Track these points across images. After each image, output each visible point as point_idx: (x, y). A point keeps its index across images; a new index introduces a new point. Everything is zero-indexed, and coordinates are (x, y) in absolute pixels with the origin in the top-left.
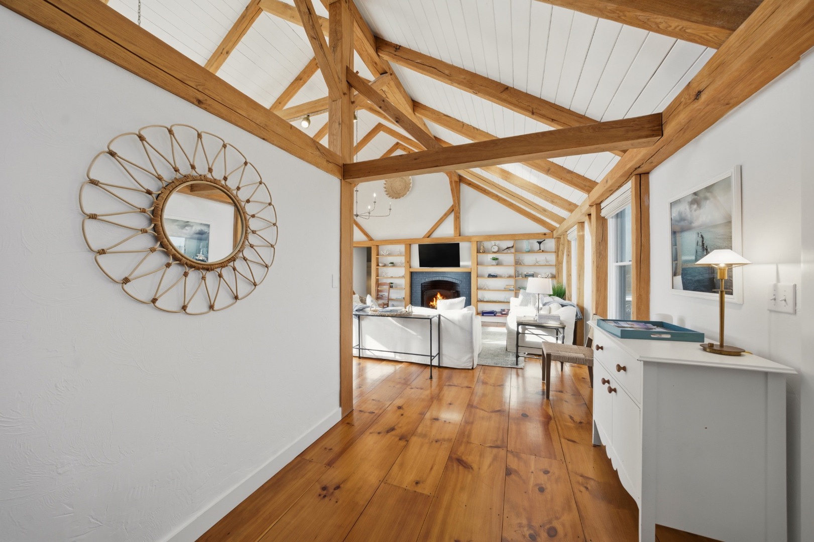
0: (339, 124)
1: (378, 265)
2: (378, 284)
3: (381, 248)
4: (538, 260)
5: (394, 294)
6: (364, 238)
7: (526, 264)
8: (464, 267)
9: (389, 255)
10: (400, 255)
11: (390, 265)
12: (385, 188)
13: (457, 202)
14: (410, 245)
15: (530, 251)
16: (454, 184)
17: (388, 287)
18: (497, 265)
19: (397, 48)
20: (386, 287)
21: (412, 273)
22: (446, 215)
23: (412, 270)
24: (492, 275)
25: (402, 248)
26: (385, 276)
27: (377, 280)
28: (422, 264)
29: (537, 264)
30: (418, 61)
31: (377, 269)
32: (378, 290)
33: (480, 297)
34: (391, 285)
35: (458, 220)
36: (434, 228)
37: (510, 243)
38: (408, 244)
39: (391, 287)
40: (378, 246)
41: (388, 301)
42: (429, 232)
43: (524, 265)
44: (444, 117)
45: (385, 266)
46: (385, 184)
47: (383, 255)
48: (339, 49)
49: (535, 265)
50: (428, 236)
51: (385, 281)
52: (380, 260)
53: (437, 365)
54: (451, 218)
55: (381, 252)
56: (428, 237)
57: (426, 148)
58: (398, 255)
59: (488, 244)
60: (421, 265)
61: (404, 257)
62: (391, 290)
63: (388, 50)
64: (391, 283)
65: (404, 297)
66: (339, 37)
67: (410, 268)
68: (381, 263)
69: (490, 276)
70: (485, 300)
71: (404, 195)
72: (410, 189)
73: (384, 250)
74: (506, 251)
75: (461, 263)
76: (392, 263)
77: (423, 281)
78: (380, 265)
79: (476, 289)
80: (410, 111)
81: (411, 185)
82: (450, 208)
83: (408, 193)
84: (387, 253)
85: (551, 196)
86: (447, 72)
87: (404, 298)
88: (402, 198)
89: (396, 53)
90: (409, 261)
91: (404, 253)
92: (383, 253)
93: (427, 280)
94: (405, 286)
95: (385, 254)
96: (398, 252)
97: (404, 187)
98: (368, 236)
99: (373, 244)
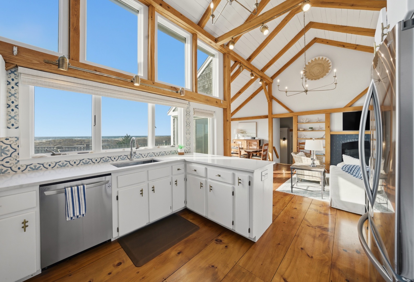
1: (299, 130)
2: (299, 143)
3: (300, 117)
6: (284, 110)
9: (309, 122)
10: (319, 122)
11: (309, 130)
14: (333, 113)
21: (332, 136)
26: (305, 138)
27: (297, 141)
31: (297, 133)
36: (357, 99)
38: (328, 113)
40: (298, 116)
42: (350, 102)
45: (305, 130)
51: (304, 141)
52: (300, 127)
55: (301, 120)
56: (350, 107)
58: (317, 122)
61: (324, 124)
65: (324, 153)
68: (301, 129)
71: (323, 76)
72: (330, 71)
73: (304, 118)
76: (312, 128)
77: (345, 142)
81: (331, 67)
84: (307, 121)
87: (324, 155)
88: (321, 78)
90: (329, 127)
91: (325, 121)
92: (303, 121)
93: (348, 141)
94: (326, 145)
95: (304, 122)
96: (317, 120)
97: (323, 70)
98: (289, 109)
99: (295, 115)
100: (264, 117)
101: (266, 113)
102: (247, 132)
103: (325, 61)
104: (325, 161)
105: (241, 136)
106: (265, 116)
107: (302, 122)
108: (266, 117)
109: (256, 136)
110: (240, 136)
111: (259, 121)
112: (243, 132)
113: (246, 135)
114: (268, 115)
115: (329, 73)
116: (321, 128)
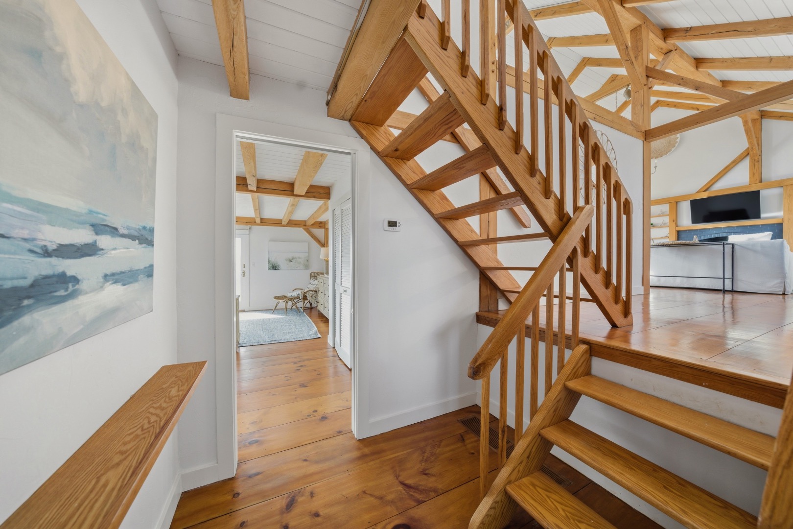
0: (642, 106)
8: (769, 218)
10: (662, 215)
13: (755, 142)
14: (677, 202)
16: (750, 124)
19: (688, 30)
21: (678, 232)
22: (737, 161)
23: (678, 229)
25: (666, 208)
30: (713, 32)
35: (756, 164)
36: (715, 180)
38: (675, 202)
42: (706, 185)
44: (741, 61)
48: (640, 57)
50: (704, 189)
53: (731, 289)
54: (746, 163)
57: (729, 100)
58: (660, 216)
60: (695, 221)
61: (668, 217)
63: (676, 35)
66: (640, 50)
67: (677, 226)
71: (668, 153)
72: (676, 145)
75: (762, 215)
80: (693, 69)
81: (678, 142)
82: (744, 152)
83: (673, 149)
86: (750, 29)
88: (665, 156)
89: (687, 34)
90: (675, 220)
96: (660, 213)
115: (675, 148)
116: (666, 223)
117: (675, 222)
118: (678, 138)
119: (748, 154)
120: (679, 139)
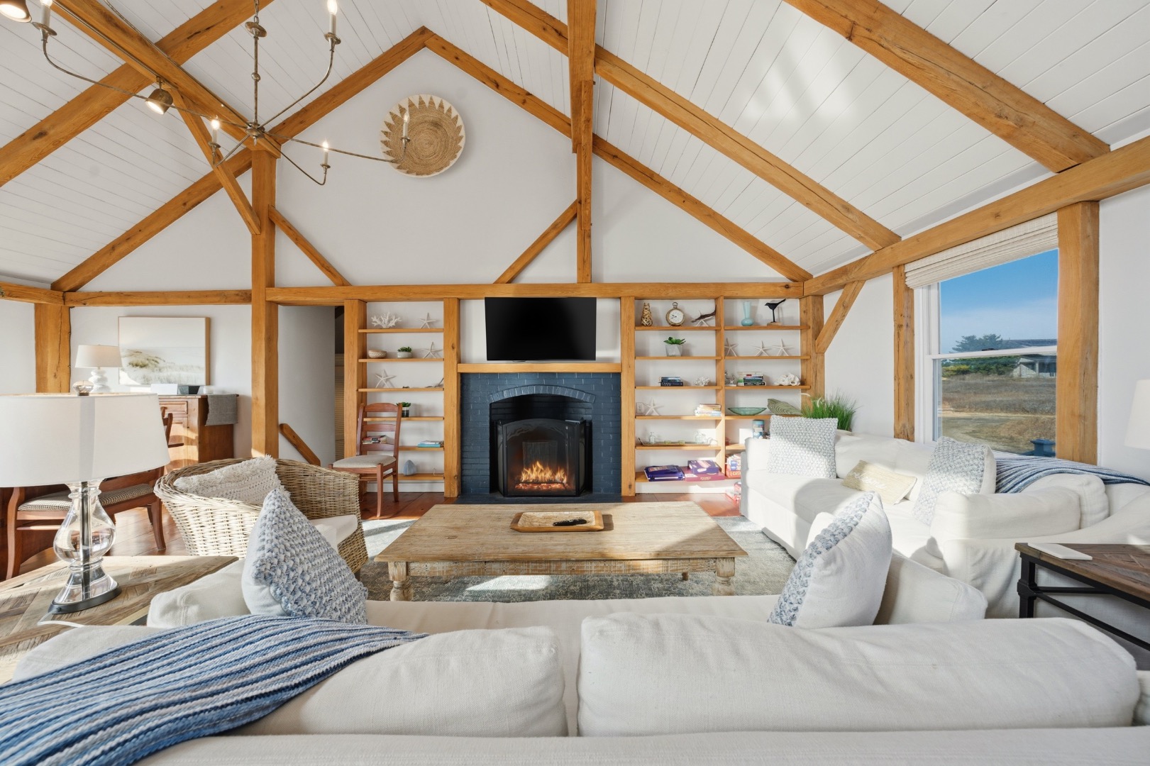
1: (364, 355)
2: (365, 408)
3: (371, 307)
4: (767, 346)
5: (412, 434)
6: (317, 277)
7: (741, 355)
8: (607, 361)
9: (399, 327)
10: (429, 328)
11: (400, 355)
12: (386, 143)
13: (585, 195)
14: (460, 300)
15: (753, 326)
17: (395, 414)
18: (682, 356)
20: (388, 417)
21: (463, 378)
22: (557, 228)
23: (464, 369)
24: (669, 381)
25: (436, 310)
26: (387, 386)
27: (362, 398)
28: (495, 352)
29: (765, 354)
31: (362, 369)
32: (364, 424)
33: (639, 434)
34: (405, 409)
35: (586, 244)
36: (526, 260)
37: (707, 307)
38: (454, 298)
39: (405, 415)
40: (363, 303)
41: (396, 456)
42: (511, 268)
43: (738, 357)
45: (385, 356)
46: (386, 133)
47: (380, 327)
49: (760, 357)
50: (508, 278)
51: (385, 398)
52: (369, 343)
54: (570, 237)
55: (374, 320)
56: (510, 282)
58: (423, 330)
59: (659, 308)
60: (492, 356)
61: (441, 335)
62: (405, 424)
64: (405, 405)
65: (442, 439)
67: (459, 362)
68: (375, 350)
69: (666, 382)
70: (653, 441)
71: (442, 167)
72: (459, 154)
73: (384, 312)
74: (697, 324)
75: (599, 352)
76: (407, 350)
77: (496, 398)
78: (371, 353)
79: (633, 414)
81: (462, 144)
82: (567, 211)
83: (453, 162)
84: (392, 324)
85: (1018, 102)
87: (442, 445)
90: (456, 345)
91: (441, 324)
92: (379, 323)
93: (506, 395)
94: (445, 412)
95: (384, 327)
96: (425, 322)
97: (443, 149)
98: (332, 273)
99: (350, 296)
100: (237, 298)
101: (244, 280)
102: (161, 364)
103: (450, 116)
104: (445, 466)
105: (135, 380)
106: (240, 291)
107: (375, 324)
108: (243, 297)
109: (209, 381)
110: (132, 382)
111: (221, 312)
112: (144, 362)
113: (157, 374)
114: (250, 291)
115: (456, 160)
116: (437, 351)
117: (455, 350)
118: (461, 137)
119: (575, 216)
120: (463, 140)
